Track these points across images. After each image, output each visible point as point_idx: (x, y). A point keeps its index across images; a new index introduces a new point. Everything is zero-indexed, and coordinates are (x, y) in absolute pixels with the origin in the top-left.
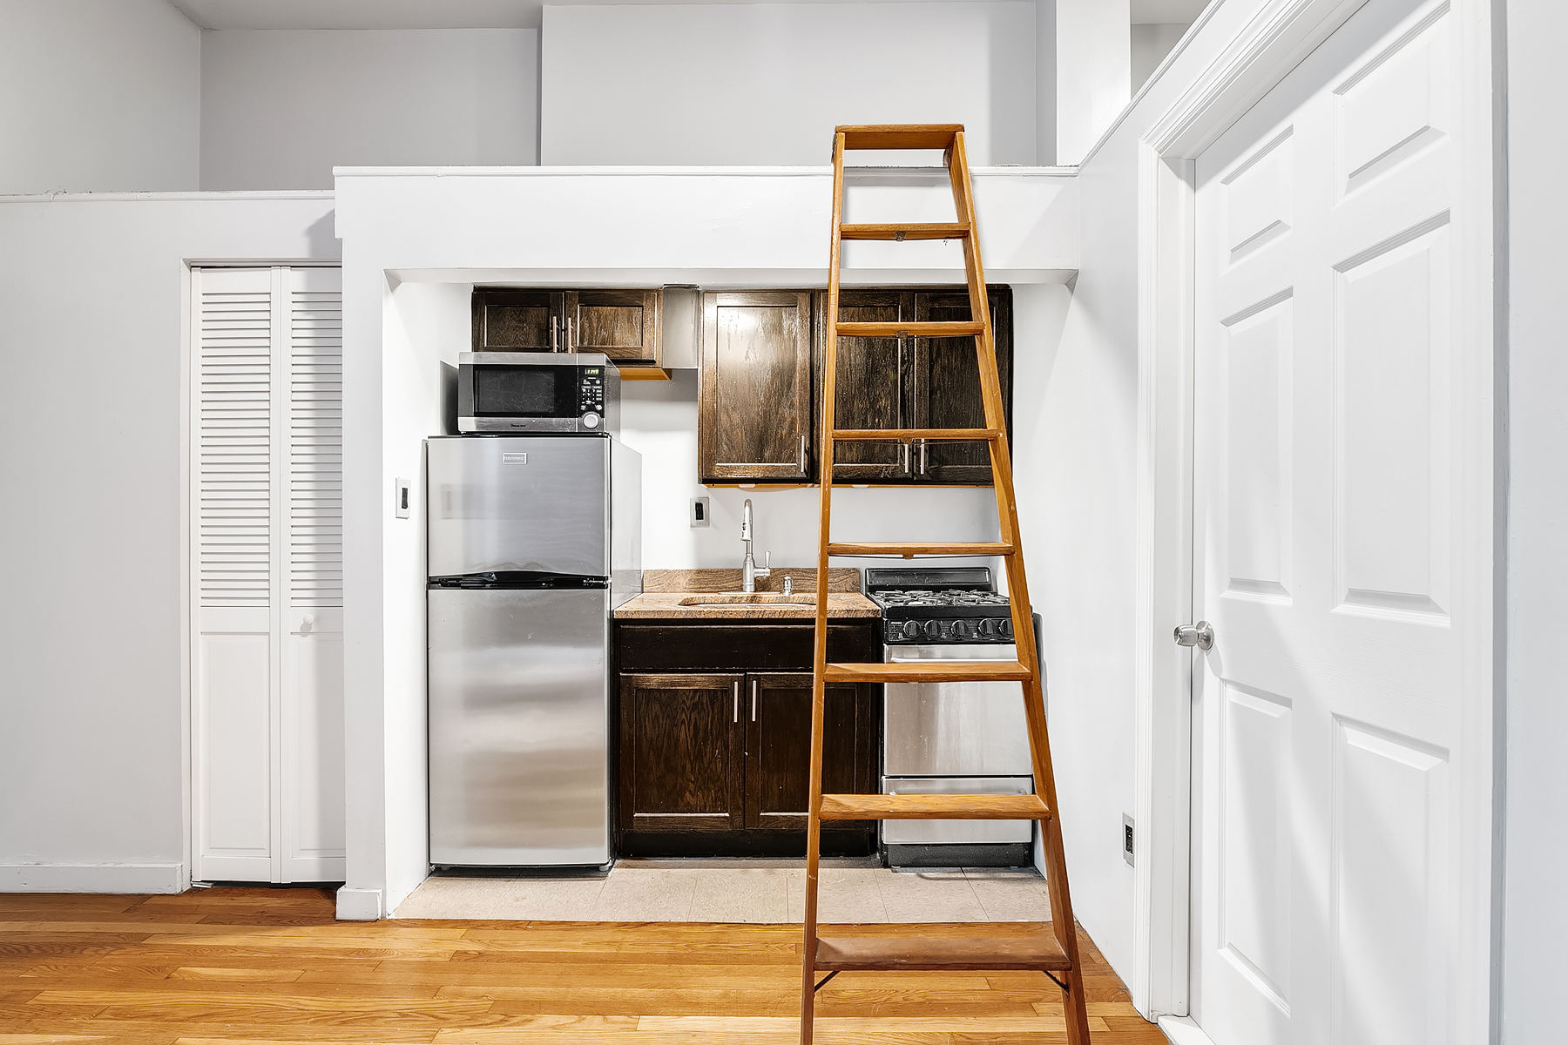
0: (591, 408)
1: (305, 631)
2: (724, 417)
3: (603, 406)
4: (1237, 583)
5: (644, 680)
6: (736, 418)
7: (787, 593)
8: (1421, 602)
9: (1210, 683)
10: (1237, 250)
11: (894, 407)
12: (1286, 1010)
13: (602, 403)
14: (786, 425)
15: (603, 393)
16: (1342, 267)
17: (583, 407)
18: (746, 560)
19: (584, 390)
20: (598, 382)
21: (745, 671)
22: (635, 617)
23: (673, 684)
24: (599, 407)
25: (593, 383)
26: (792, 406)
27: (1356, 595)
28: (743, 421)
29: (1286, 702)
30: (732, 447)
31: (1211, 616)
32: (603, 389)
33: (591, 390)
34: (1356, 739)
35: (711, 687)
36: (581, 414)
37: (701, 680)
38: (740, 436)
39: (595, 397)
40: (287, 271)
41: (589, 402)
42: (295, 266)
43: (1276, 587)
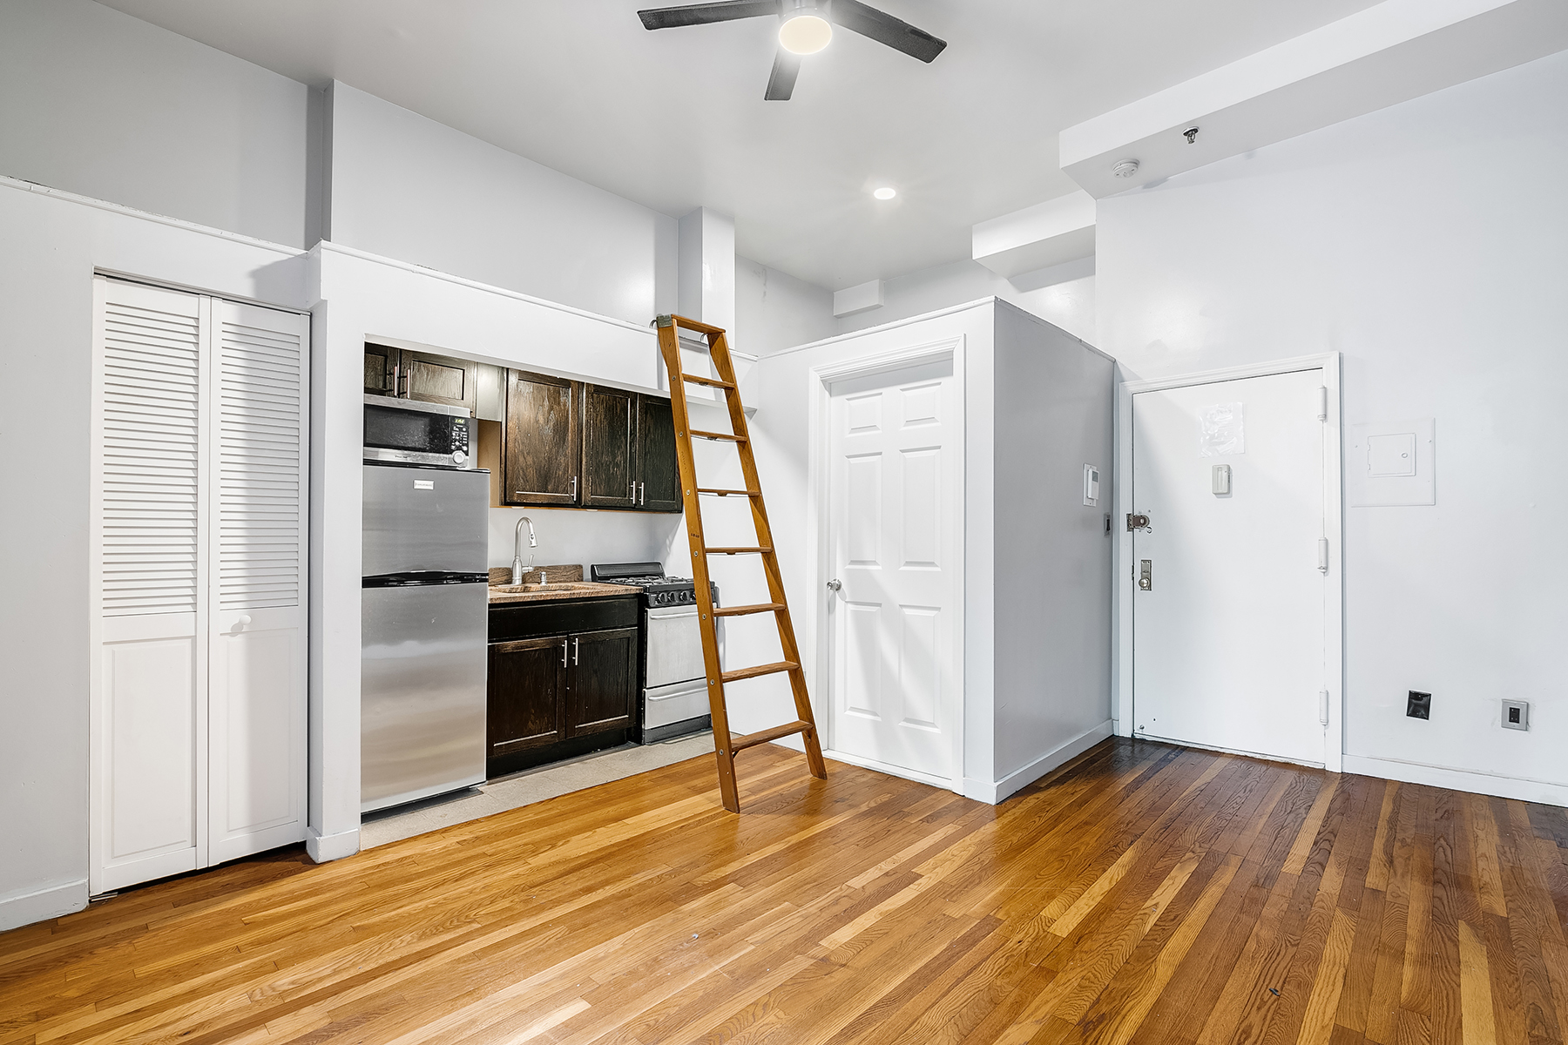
0: (459, 448)
1: (236, 630)
2: (521, 459)
3: (468, 447)
4: (853, 562)
5: (503, 646)
6: (530, 460)
7: (543, 584)
8: (932, 564)
9: (839, 603)
10: (854, 430)
11: (625, 462)
12: (879, 719)
13: (467, 445)
14: (562, 468)
15: (468, 438)
16: (902, 451)
17: (453, 447)
18: (515, 561)
19: (454, 434)
20: (464, 429)
21: (567, 634)
22: (498, 602)
23: (522, 647)
24: (465, 448)
25: (461, 429)
26: (565, 455)
27: (908, 563)
28: (534, 463)
29: (880, 605)
30: (526, 481)
31: (840, 576)
32: (468, 436)
33: (459, 436)
34: (907, 611)
35: (547, 647)
36: (451, 452)
37: (540, 642)
38: (531, 473)
39: (462, 440)
40: (220, 302)
41: (457, 443)
42: (226, 298)
43: (874, 563)
